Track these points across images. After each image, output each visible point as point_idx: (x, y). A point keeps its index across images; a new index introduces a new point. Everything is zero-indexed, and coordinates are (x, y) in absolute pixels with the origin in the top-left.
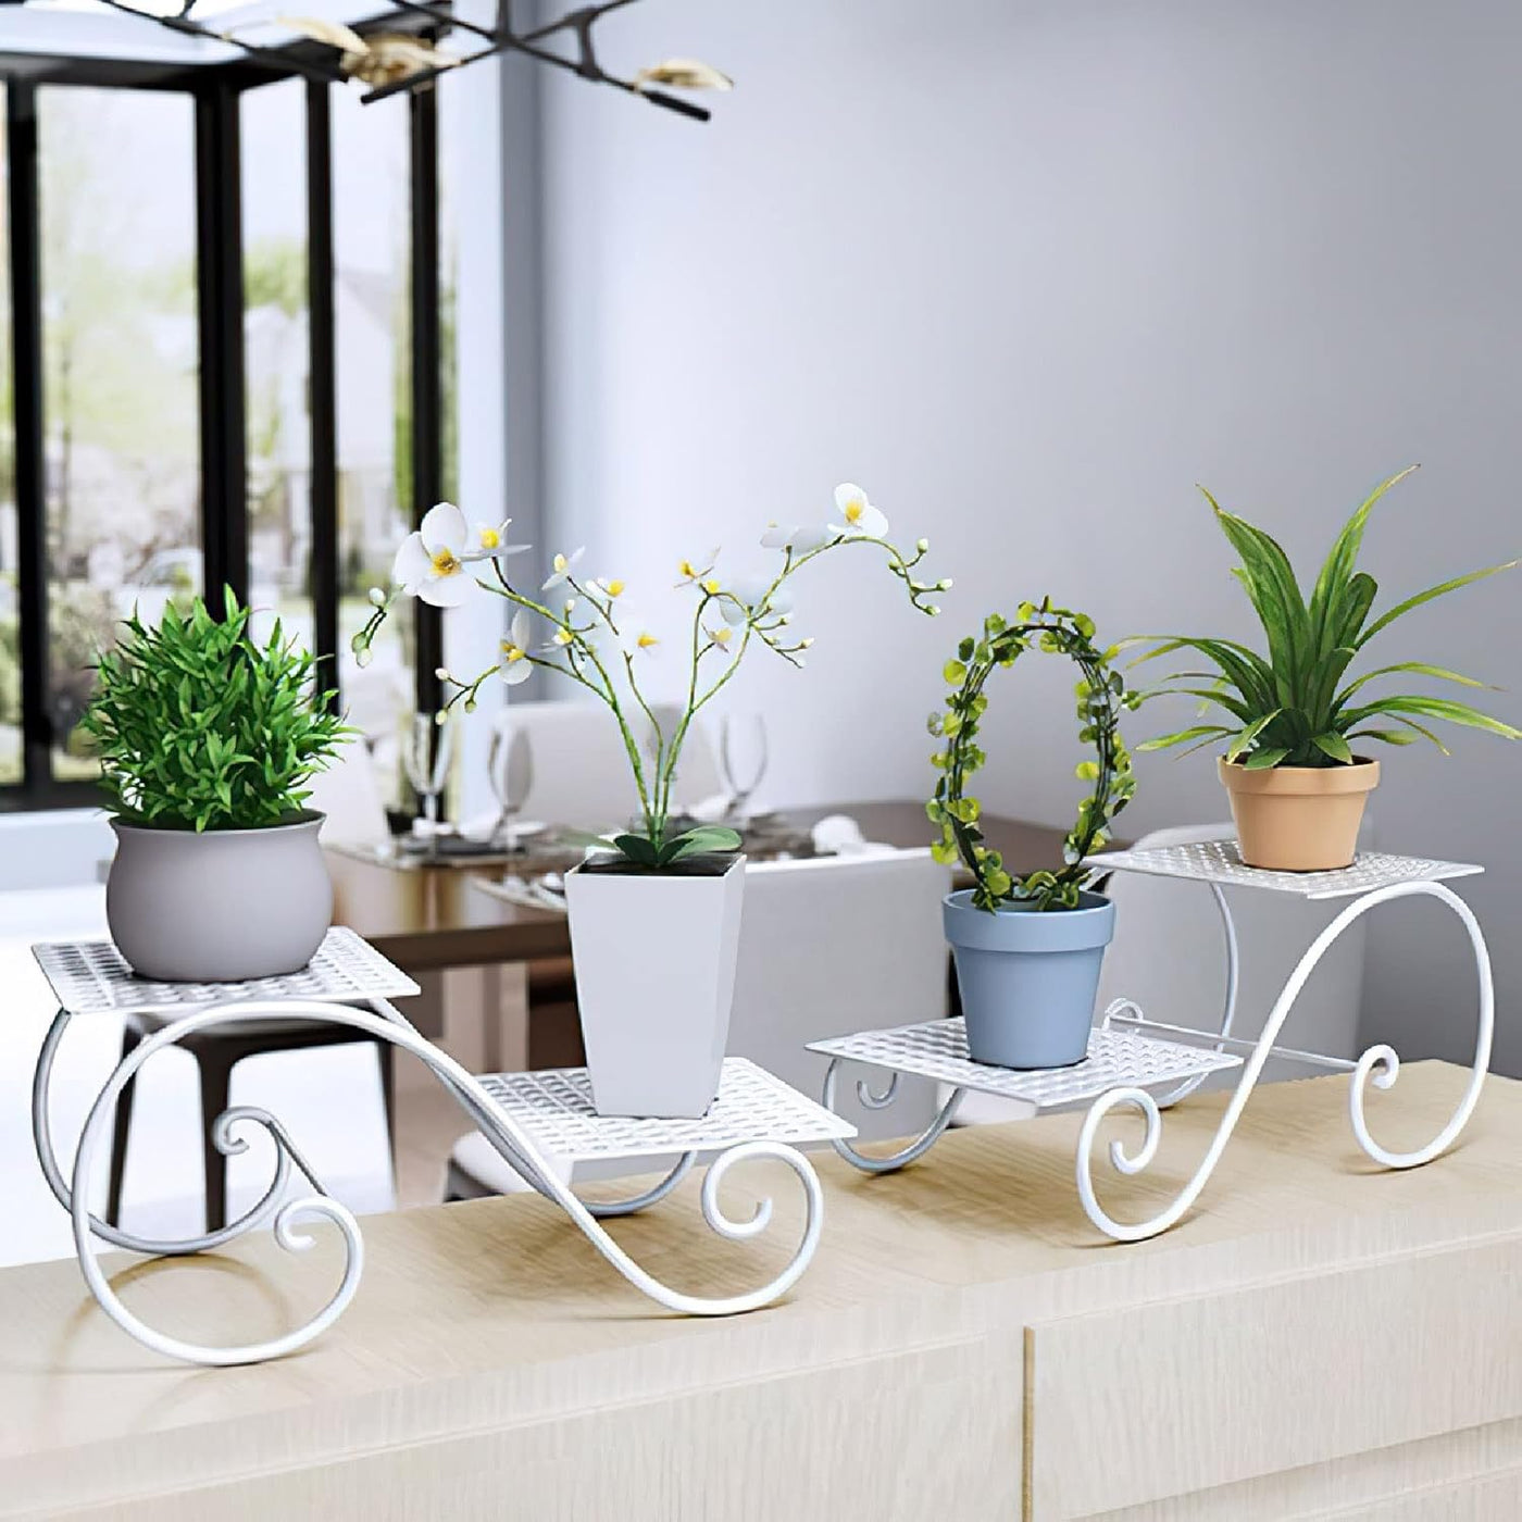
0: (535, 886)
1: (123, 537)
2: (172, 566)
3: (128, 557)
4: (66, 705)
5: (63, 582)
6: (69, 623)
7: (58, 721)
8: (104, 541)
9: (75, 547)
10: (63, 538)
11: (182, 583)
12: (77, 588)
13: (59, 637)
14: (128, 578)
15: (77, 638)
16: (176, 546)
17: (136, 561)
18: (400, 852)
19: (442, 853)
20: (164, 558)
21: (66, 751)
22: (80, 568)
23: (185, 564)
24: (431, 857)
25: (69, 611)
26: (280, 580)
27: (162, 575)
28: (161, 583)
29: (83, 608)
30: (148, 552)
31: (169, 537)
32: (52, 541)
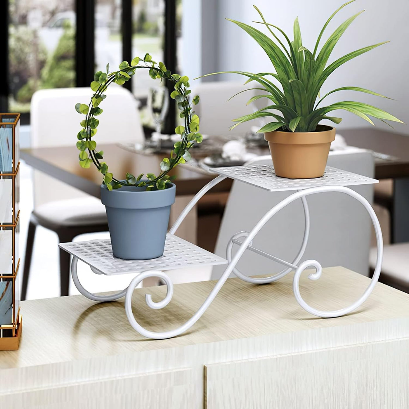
0: (201, 163)
1: (42, 7)
2: (62, 19)
3: (44, 15)
4: (16, 80)
5: (16, 26)
6: (18, 44)
7: (12, 87)
8: (34, 8)
9: (22, 11)
10: (17, 8)
11: (67, 27)
12: (22, 29)
13: (14, 50)
14: (44, 25)
15: (22, 50)
16: (65, 10)
17: (48, 17)
18: (146, 147)
19: (163, 147)
20: (60, 16)
21: (16, 99)
22: (24, 20)
23: (68, 19)
24: (159, 150)
25: (19, 39)
26: (110, 26)
27: (59, 23)
28: (58, 26)
29: (25, 37)
30: (53, 13)
31: (62, 6)
32: (12, 8)
